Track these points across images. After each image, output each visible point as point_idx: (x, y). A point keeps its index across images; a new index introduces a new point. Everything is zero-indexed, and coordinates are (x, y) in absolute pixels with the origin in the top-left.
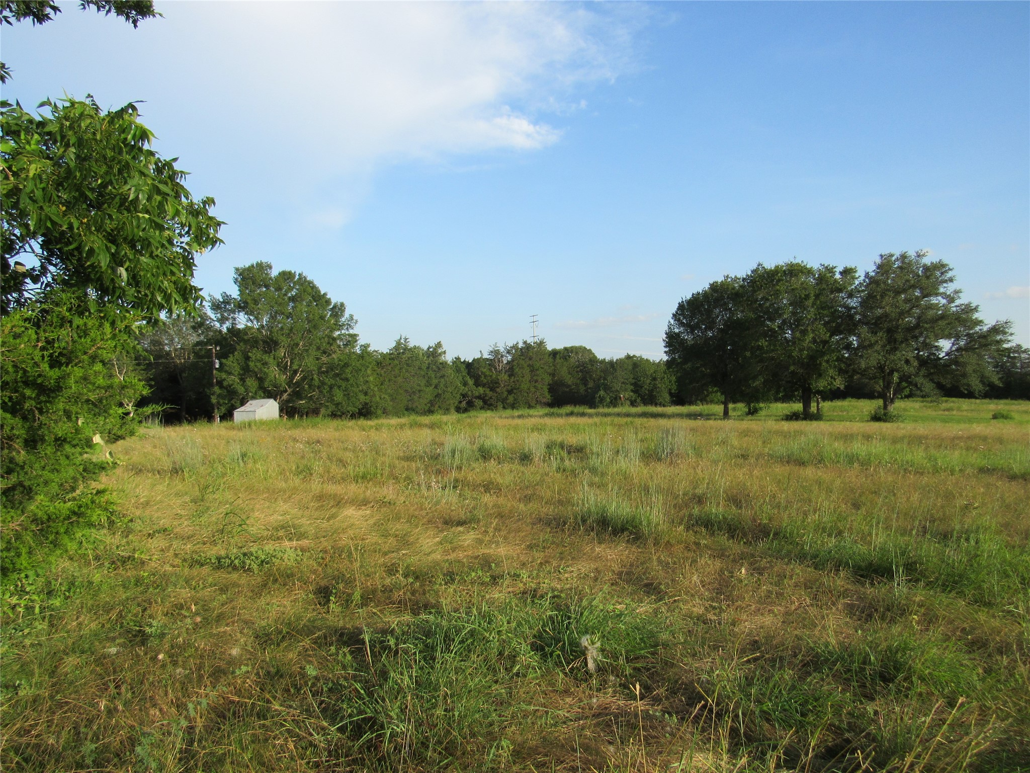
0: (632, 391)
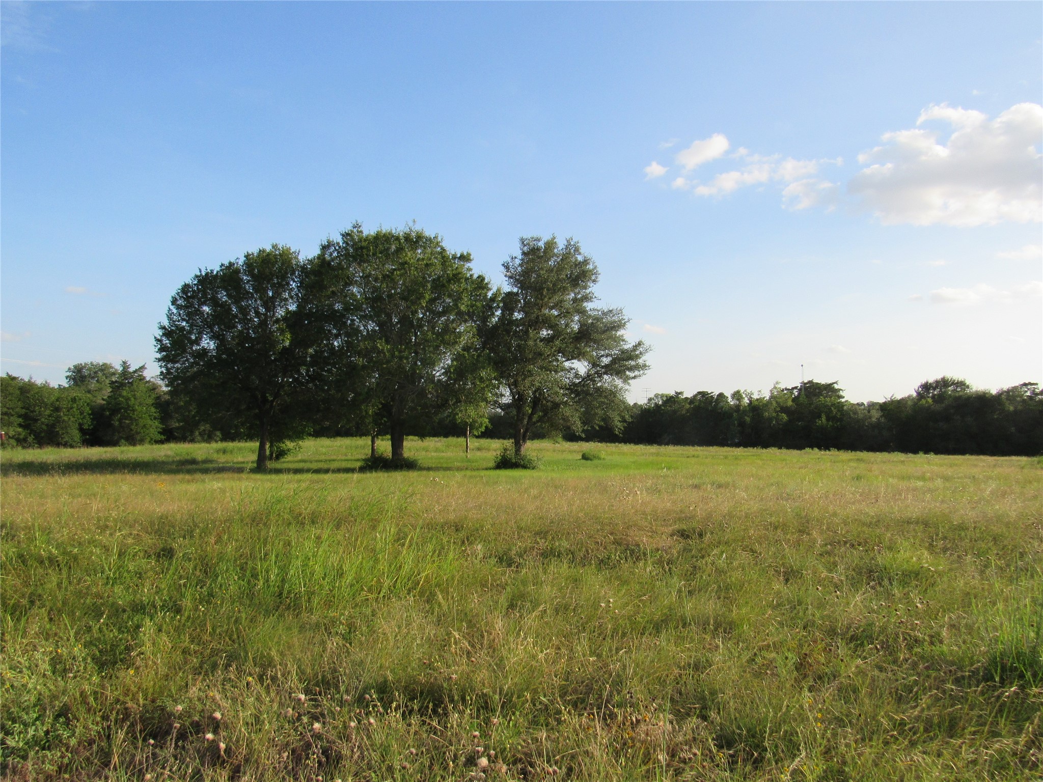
0: (20, 425)
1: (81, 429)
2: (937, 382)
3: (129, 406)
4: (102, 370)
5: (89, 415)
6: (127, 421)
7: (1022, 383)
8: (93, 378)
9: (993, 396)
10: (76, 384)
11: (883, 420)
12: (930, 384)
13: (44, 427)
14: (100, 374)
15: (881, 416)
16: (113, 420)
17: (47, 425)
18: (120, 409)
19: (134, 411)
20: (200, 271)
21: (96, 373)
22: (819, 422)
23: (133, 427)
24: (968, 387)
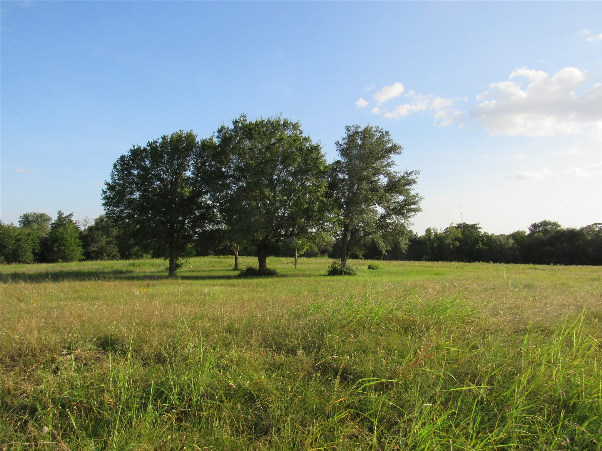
1: (34, 253)
2: (541, 223)
3: (63, 238)
4: (41, 217)
5: (39, 243)
6: (62, 248)
7: (593, 223)
8: (35, 222)
9: (578, 231)
10: (25, 225)
11: (515, 245)
12: (537, 224)
13: (11, 251)
14: (39, 220)
15: (514, 243)
16: (54, 247)
17: (12, 250)
18: (58, 240)
19: (66, 241)
20: (134, 147)
21: (37, 219)
22: (478, 246)
23: (66, 251)
24: (559, 226)
